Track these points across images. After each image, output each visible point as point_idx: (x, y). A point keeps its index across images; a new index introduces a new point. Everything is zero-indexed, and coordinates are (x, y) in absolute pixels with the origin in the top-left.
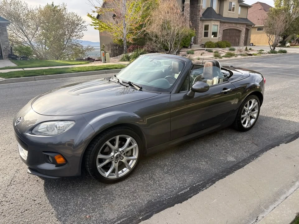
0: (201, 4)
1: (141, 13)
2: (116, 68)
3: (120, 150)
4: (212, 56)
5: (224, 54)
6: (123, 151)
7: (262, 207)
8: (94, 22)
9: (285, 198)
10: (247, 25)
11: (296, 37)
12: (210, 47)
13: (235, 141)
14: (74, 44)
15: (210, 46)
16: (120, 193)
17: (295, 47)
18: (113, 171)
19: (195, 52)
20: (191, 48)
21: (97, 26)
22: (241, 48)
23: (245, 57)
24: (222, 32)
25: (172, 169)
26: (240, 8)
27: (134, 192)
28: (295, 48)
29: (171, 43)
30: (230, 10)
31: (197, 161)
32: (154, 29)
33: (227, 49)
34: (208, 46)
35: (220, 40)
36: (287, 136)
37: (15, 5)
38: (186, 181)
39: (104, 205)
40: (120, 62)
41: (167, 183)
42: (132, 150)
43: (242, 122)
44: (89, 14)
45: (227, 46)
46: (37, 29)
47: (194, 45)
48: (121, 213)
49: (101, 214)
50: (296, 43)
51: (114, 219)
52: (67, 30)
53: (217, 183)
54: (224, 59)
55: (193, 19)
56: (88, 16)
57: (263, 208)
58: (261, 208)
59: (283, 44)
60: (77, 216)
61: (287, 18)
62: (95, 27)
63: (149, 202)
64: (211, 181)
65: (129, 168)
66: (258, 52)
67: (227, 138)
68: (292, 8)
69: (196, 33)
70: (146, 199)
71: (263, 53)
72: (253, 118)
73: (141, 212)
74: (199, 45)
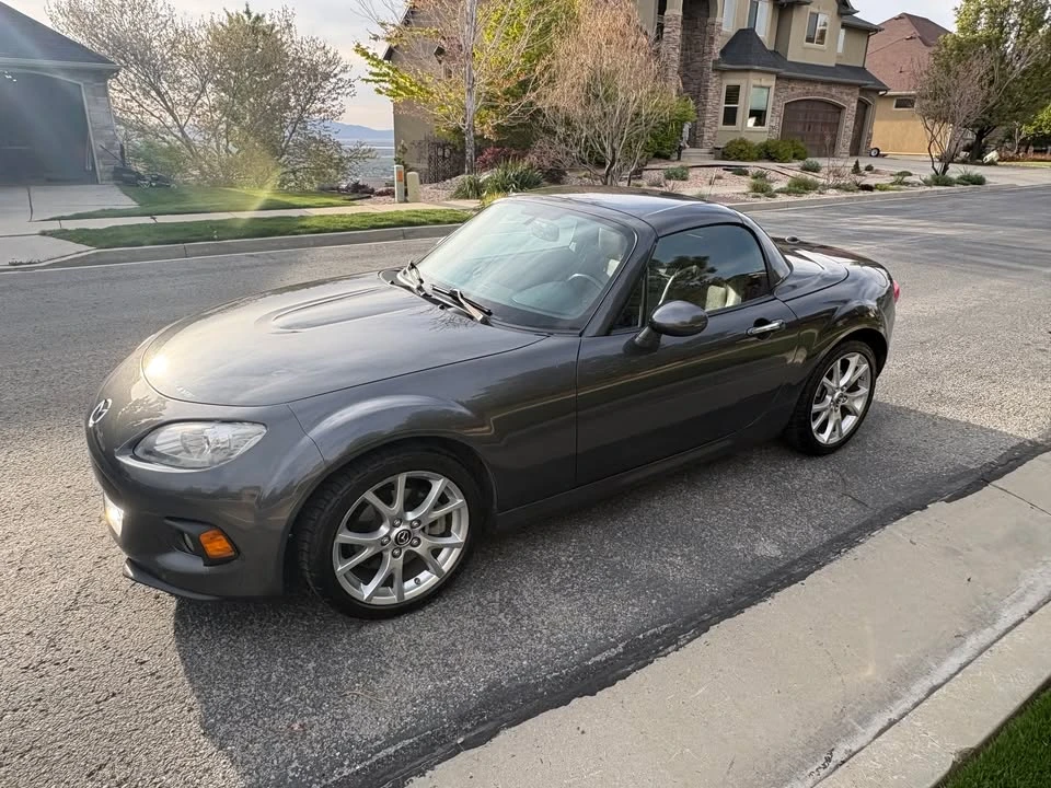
0: (718, 19)
1: (523, 43)
2: (437, 222)
3: (410, 516)
4: (745, 189)
5: (783, 185)
6: (418, 521)
7: (849, 719)
8: (376, 70)
9: (926, 690)
10: (864, 90)
11: (1020, 134)
12: (739, 159)
13: (786, 488)
14: (315, 138)
15: (742, 156)
16: (405, 654)
17: (1014, 163)
18: (388, 582)
19: (692, 173)
20: (679, 159)
21: (383, 84)
22: (840, 163)
23: (850, 194)
24: (781, 109)
25: (576, 577)
26: (843, 32)
27: (448, 652)
28: (1015, 167)
29: (615, 145)
30: (810, 40)
31: (656, 551)
32: (560, 98)
33: (797, 164)
34: (734, 154)
35: (777, 133)
36: (954, 477)
37: (135, 12)
38: (615, 621)
39: (350, 689)
40: (453, 202)
41: (554, 625)
42: (448, 517)
43: (815, 426)
44: (358, 46)
45: (796, 156)
46: (203, 90)
47: (688, 150)
48: (402, 720)
49: (337, 720)
50: (1018, 153)
51: (377, 739)
52: (294, 93)
53: (713, 629)
54: (782, 198)
55: (688, 64)
56: (357, 51)
57: (851, 720)
58: (844, 721)
59: (976, 153)
60: (264, 723)
61: (992, 69)
62: (377, 86)
63: (493, 685)
64: (694, 623)
65: (438, 571)
66: (893, 179)
67: (763, 477)
68: (1012, 36)
69: (697, 111)
70: (485, 677)
71: (907, 184)
72: (850, 413)
73: (462, 719)
74: (707, 150)
